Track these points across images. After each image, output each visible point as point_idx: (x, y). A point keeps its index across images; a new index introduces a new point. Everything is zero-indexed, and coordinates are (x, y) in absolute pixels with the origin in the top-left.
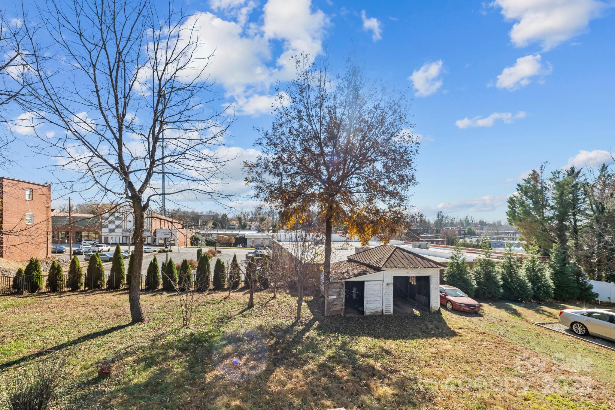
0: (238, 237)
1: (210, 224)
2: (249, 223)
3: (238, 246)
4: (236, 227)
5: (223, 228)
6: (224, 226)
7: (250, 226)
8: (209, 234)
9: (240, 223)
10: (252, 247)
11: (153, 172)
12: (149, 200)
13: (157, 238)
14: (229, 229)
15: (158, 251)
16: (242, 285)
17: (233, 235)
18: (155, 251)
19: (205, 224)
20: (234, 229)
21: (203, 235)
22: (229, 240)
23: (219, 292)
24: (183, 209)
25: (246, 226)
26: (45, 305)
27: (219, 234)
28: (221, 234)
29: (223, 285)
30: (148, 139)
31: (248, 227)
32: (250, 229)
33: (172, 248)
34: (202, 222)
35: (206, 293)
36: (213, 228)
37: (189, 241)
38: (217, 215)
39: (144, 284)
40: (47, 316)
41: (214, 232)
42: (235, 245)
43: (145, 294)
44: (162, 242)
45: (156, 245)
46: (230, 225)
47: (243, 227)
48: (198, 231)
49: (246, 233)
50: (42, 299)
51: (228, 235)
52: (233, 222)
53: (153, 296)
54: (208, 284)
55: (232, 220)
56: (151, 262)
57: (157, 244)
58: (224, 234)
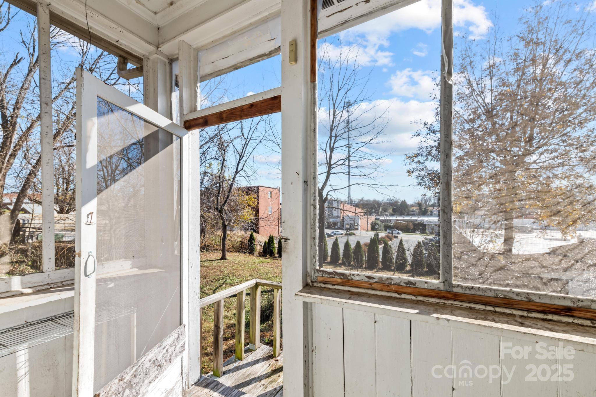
0: (417, 223)
1: (390, 211)
2: (430, 208)
3: (417, 232)
4: (415, 213)
5: (401, 214)
6: (404, 212)
7: (432, 212)
8: (388, 220)
9: (421, 209)
10: (432, 233)
11: (331, 174)
12: (327, 195)
13: (345, 223)
14: (408, 215)
15: (344, 234)
16: (408, 268)
17: (411, 221)
18: (342, 234)
19: (385, 210)
20: (414, 215)
21: (382, 221)
22: (407, 226)
23: (386, 271)
24: (366, 198)
25: (427, 212)
26: (275, 264)
27: (398, 220)
28: (400, 220)
29: (391, 266)
30: (325, 151)
31: (429, 213)
32: (431, 215)
33: (355, 232)
34: (382, 209)
35: (374, 271)
36: (392, 215)
37: (370, 226)
38: (397, 202)
39: (329, 258)
40: (276, 270)
41: (393, 218)
42: (413, 231)
43: (330, 265)
44: (348, 226)
45: (343, 230)
46: (409, 211)
47: (424, 213)
48: (379, 217)
49: (425, 219)
50: (275, 260)
51: (407, 221)
52: (412, 208)
53: (335, 267)
54: (378, 263)
55: (412, 206)
56: (334, 242)
57: (344, 228)
58: (403, 220)
